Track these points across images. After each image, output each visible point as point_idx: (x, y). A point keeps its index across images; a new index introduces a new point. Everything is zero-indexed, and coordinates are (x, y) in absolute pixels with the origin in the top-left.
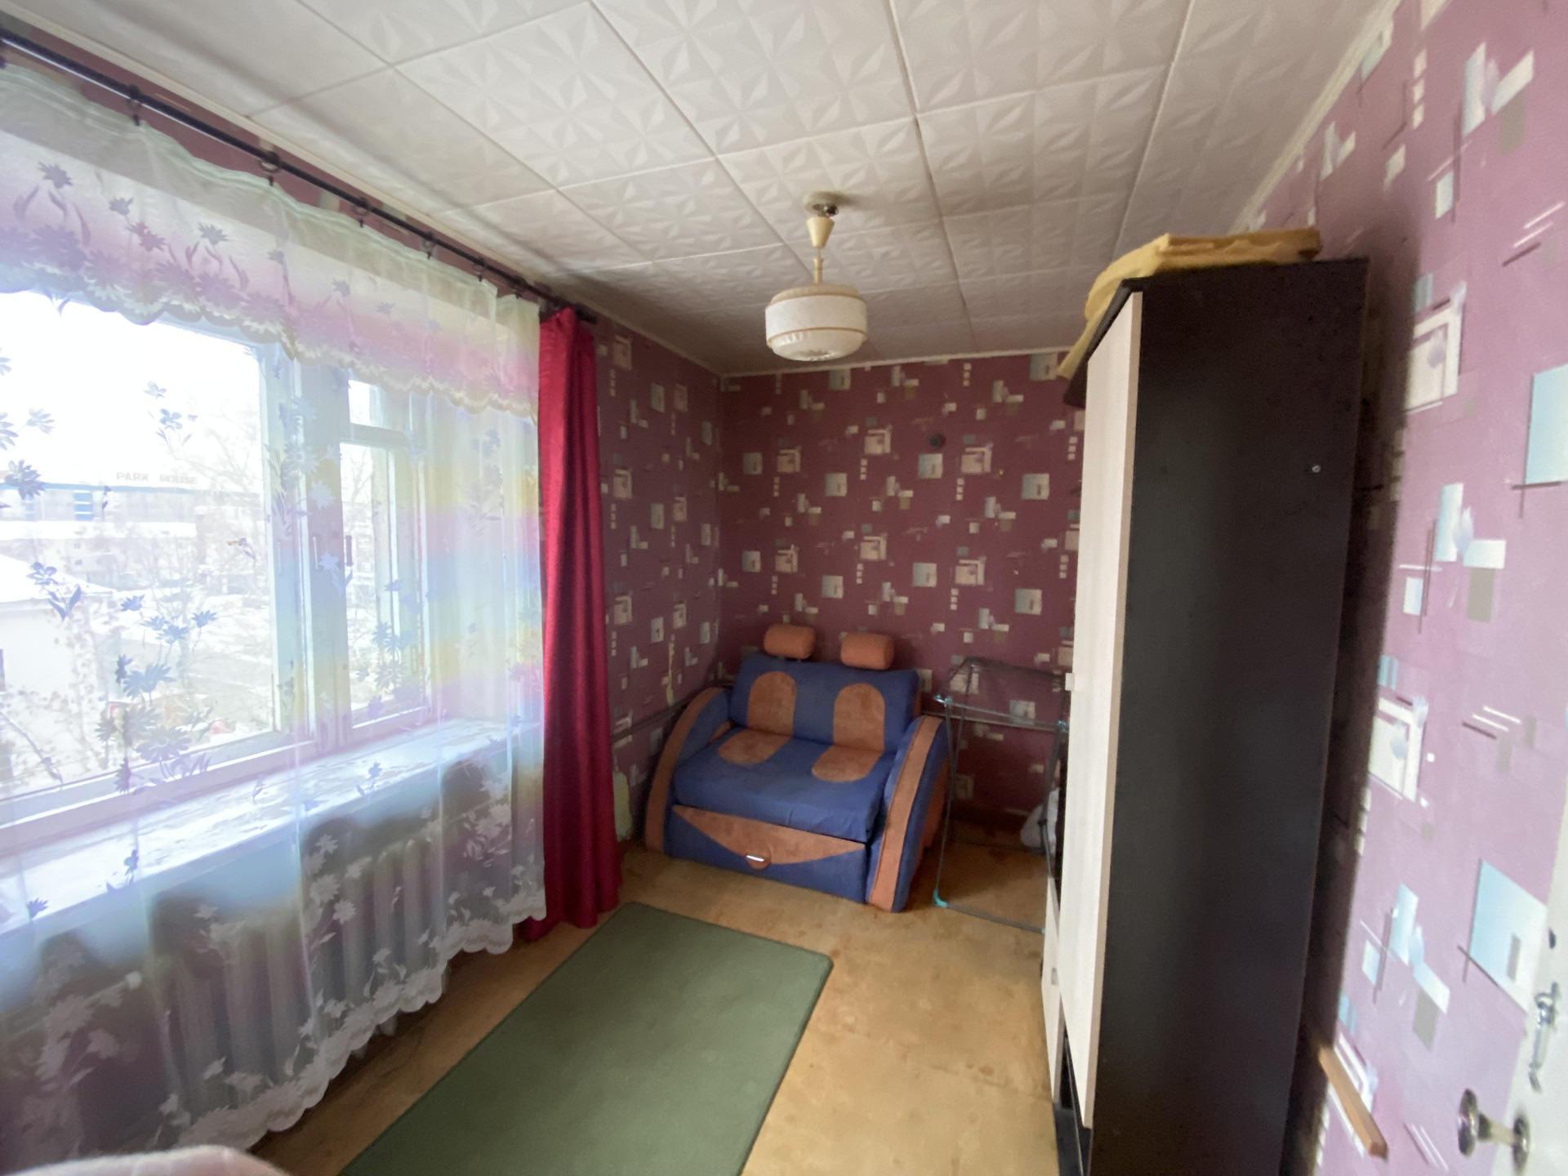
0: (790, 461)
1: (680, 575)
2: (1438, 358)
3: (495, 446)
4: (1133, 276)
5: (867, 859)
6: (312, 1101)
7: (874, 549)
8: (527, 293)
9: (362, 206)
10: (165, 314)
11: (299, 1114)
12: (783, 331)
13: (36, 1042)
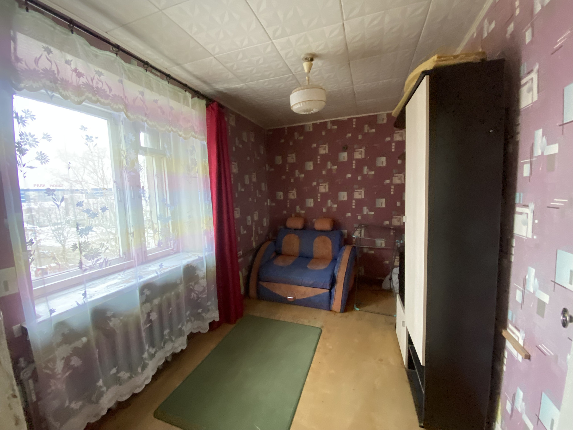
0: (292, 158)
1: (255, 201)
2: (530, 90)
3: (194, 151)
4: (426, 70)
5: (330, 296)
6: (148, 382)
7: (324, 188)
8: (201, 97)
9: (146, 65)
10: (86, 100)
11: (144, 386)
12: (297, 102)
13: (54, 360)
